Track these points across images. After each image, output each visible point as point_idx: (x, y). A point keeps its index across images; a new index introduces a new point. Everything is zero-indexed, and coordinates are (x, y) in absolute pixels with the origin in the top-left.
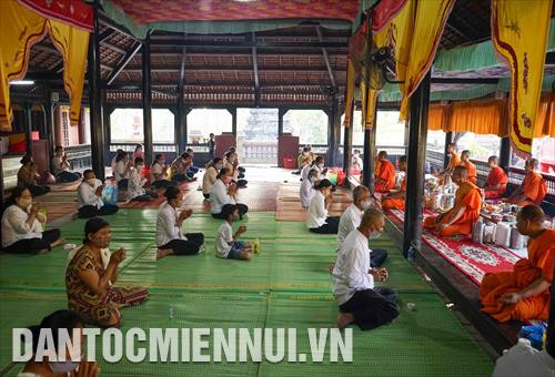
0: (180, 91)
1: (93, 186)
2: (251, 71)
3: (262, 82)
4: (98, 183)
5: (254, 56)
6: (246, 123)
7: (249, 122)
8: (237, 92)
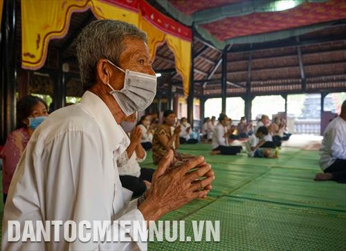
0: (248, 86)
1: (185, 126)
2: (297, 68)
3: (307, 75)
4: (188, 125)
5: (299, 56)
6: (301, 112)
7: (303, 111)
8: (287, 84)
